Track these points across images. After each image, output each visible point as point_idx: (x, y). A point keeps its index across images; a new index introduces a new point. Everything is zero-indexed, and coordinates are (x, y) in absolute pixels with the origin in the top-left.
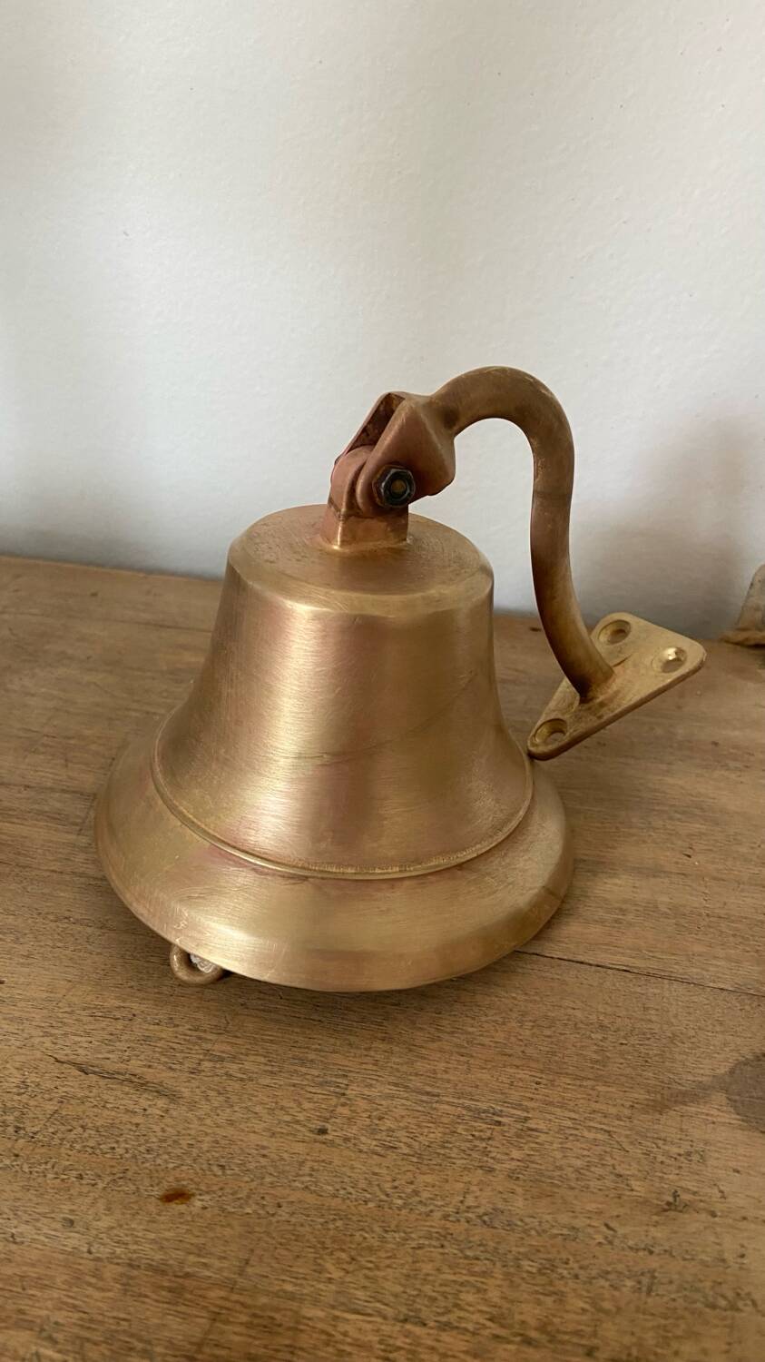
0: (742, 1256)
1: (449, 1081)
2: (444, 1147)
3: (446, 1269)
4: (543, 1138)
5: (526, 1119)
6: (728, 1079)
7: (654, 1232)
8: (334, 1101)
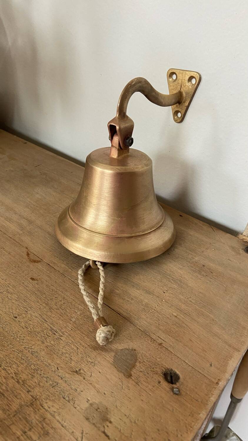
0: (82, 391)
1: (52, 320)
2: (38, 333)
3: (15, 358)
4: (62, 342)
5: (62, 336)
6: (119, 351)
7: (67, 375)
8: (24, 312)
